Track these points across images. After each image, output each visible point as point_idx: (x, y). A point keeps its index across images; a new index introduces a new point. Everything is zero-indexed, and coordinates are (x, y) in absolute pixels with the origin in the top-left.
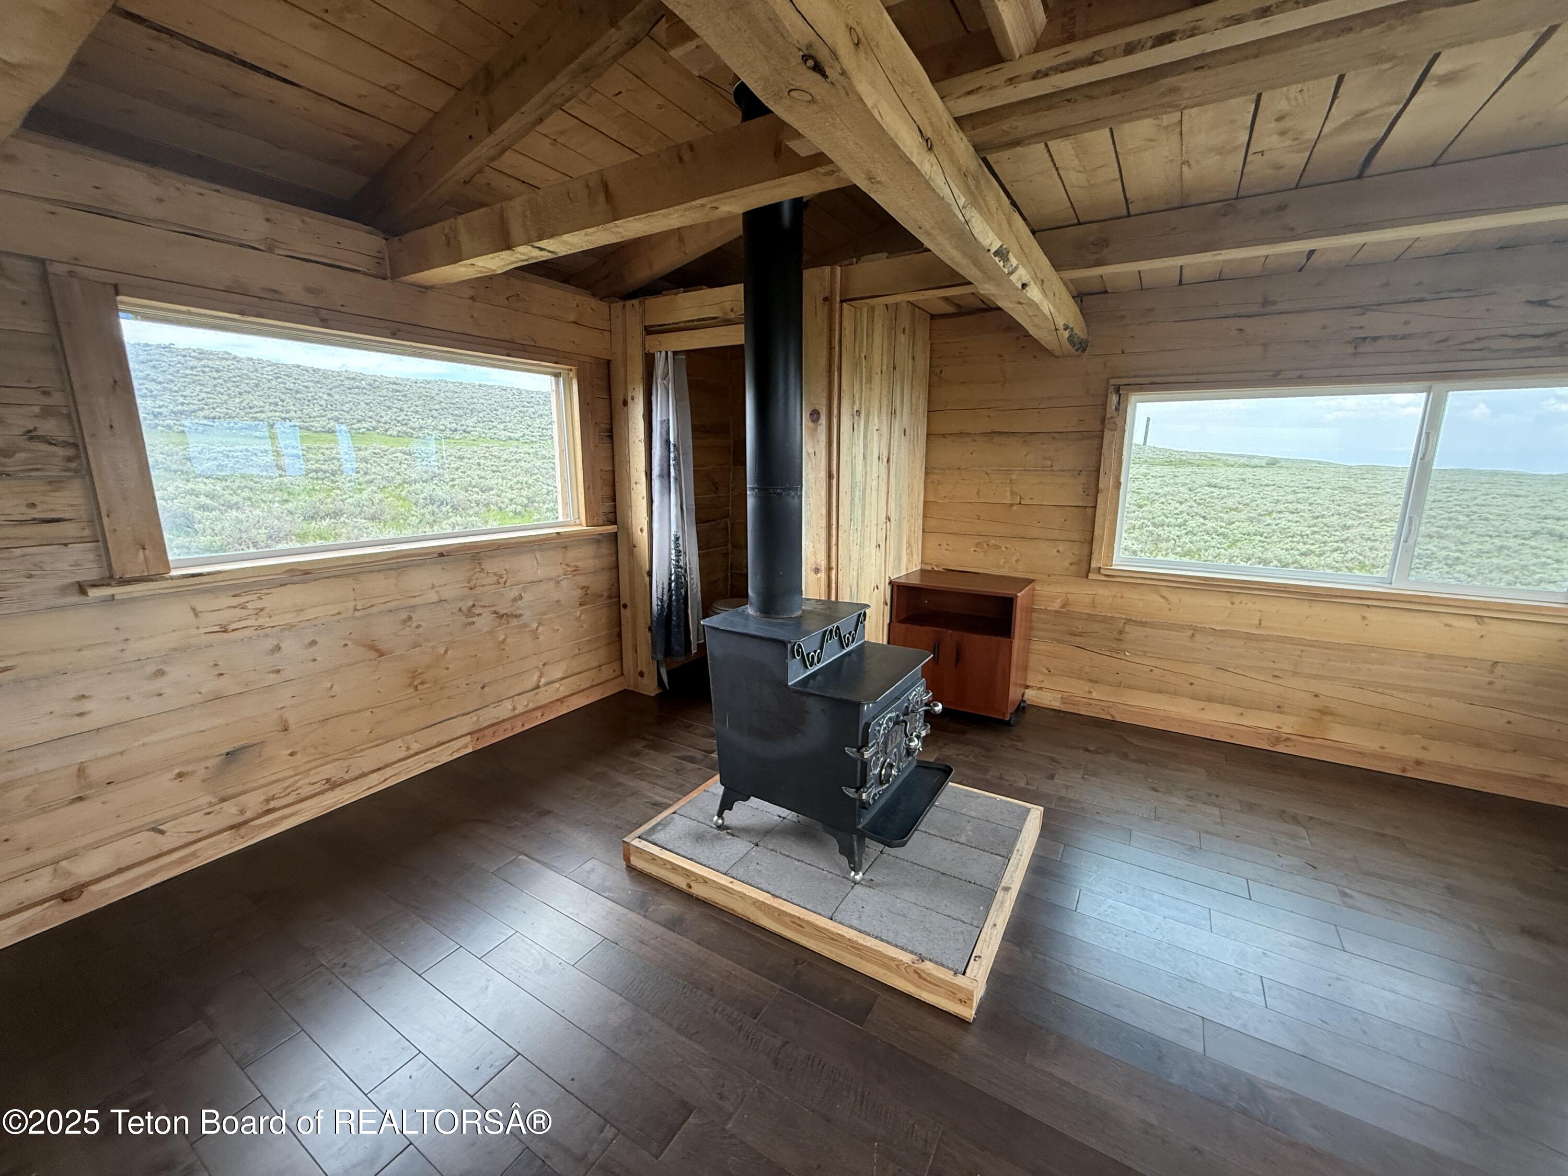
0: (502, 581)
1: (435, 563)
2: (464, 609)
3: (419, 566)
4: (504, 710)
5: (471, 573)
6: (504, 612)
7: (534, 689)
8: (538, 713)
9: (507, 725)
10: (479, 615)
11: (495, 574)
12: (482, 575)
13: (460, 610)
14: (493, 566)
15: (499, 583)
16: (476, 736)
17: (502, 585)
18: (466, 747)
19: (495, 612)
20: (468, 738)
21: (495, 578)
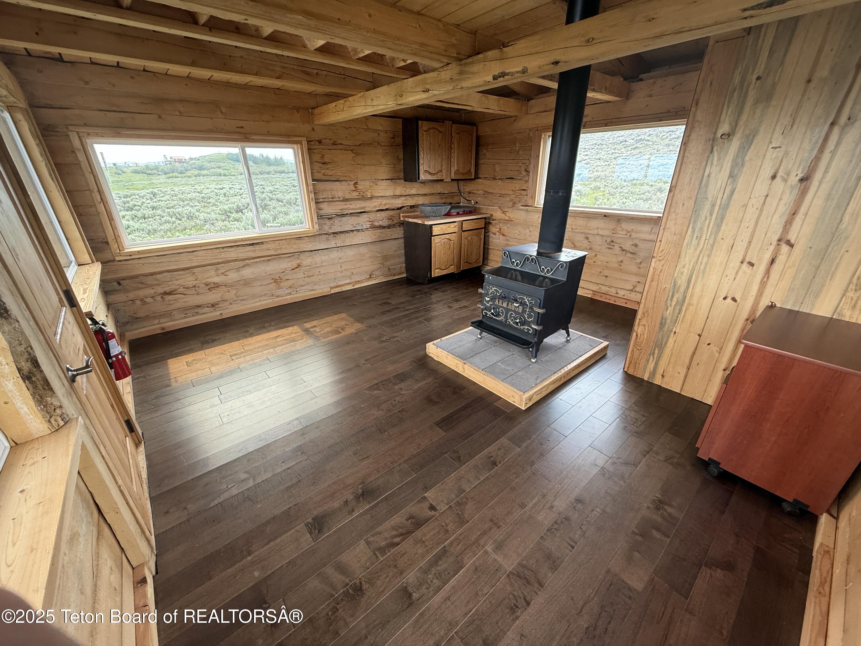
0: (629, 234)
1: (602, 219)
2: (608, 241)
3: (596, 219)
4: (613, 291)
5: (615, 227)
6: (624, 248)
7: (629, 290)
8: (625, 301)
9: (608, 297)
10: (613, 246)
11: (626, 230)
12: (620, 229)
13: (606, 241)
14: (625, 226)
15: (627, 235)
16: (595, 293)
17: (628, 236)
18: (589, 294)
19: (621, 247)
20: (591, 292)
21: (625, 233)
